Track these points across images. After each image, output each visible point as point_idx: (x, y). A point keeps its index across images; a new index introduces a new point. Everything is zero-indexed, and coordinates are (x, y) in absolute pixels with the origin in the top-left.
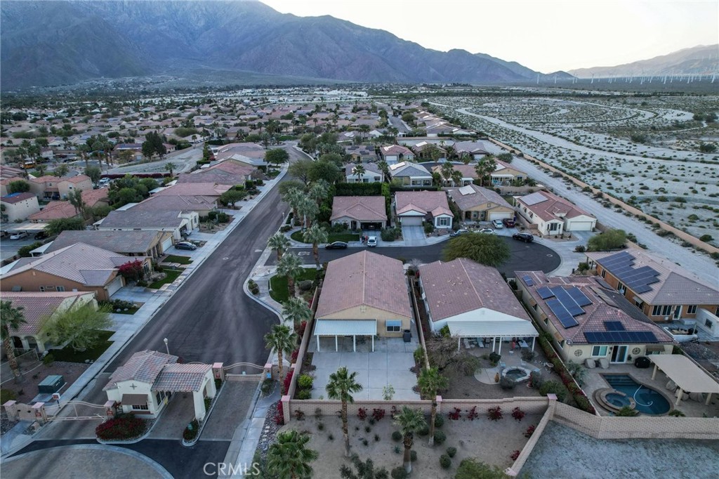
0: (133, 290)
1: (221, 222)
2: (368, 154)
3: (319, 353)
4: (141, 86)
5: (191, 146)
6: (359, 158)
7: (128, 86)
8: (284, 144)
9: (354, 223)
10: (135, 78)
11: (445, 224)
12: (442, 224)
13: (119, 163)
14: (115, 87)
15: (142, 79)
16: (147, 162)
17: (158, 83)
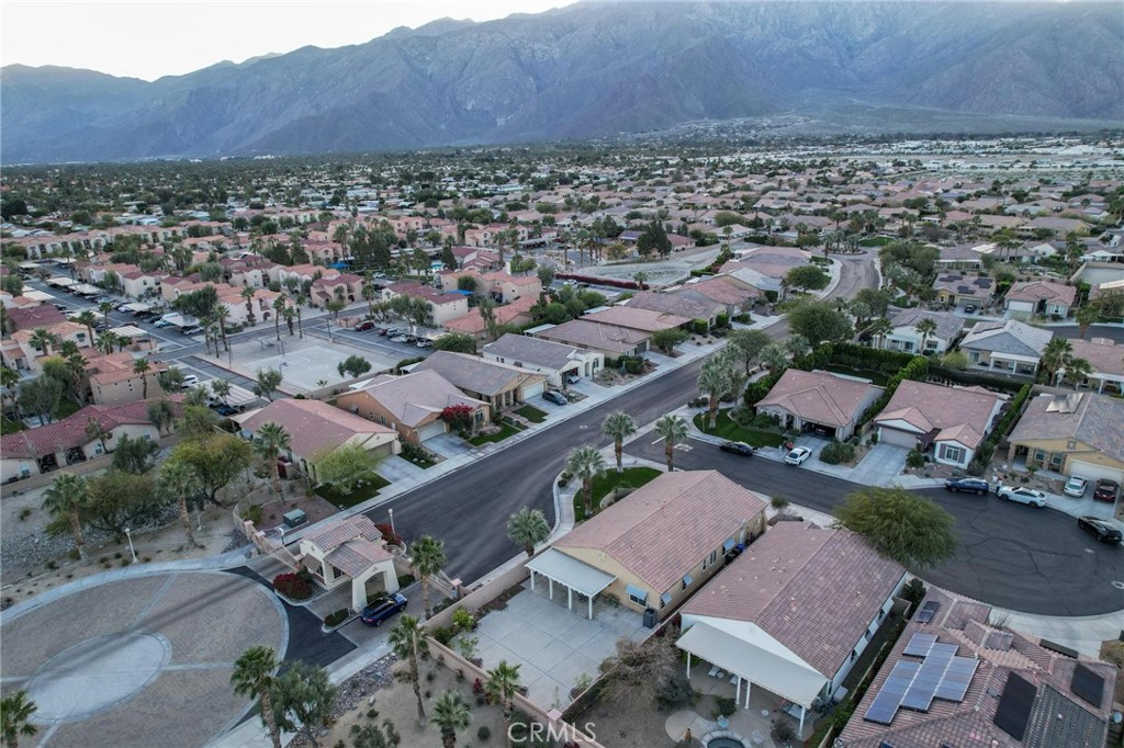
0: (451, 440)
1: (629, 372)
2: (972, 292)
3: (531, 591)
4: (753, 132)
5: (718, 242)
6: (952, 297)
7: (734, 132)
8: (865, 253)
9: (791, 419)
10: (749, 119)
11: (955, 458)
12: (949, 456)
13: (609, 259)
14: (717, 132)
15: (757, 121)
16: (640, 261)
17: (778, 127)
